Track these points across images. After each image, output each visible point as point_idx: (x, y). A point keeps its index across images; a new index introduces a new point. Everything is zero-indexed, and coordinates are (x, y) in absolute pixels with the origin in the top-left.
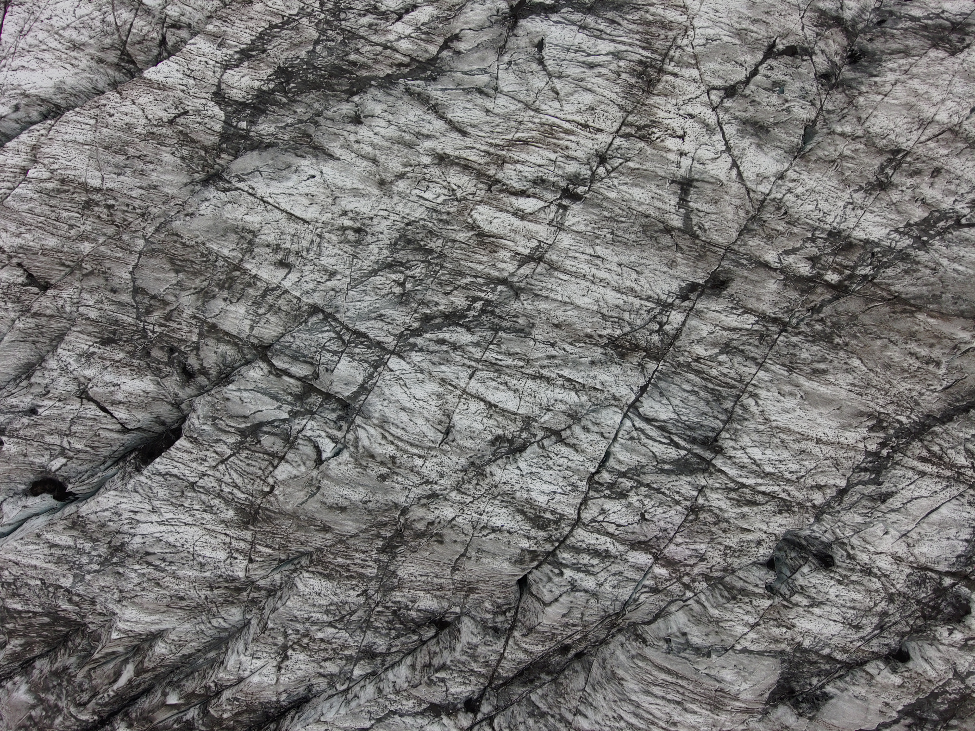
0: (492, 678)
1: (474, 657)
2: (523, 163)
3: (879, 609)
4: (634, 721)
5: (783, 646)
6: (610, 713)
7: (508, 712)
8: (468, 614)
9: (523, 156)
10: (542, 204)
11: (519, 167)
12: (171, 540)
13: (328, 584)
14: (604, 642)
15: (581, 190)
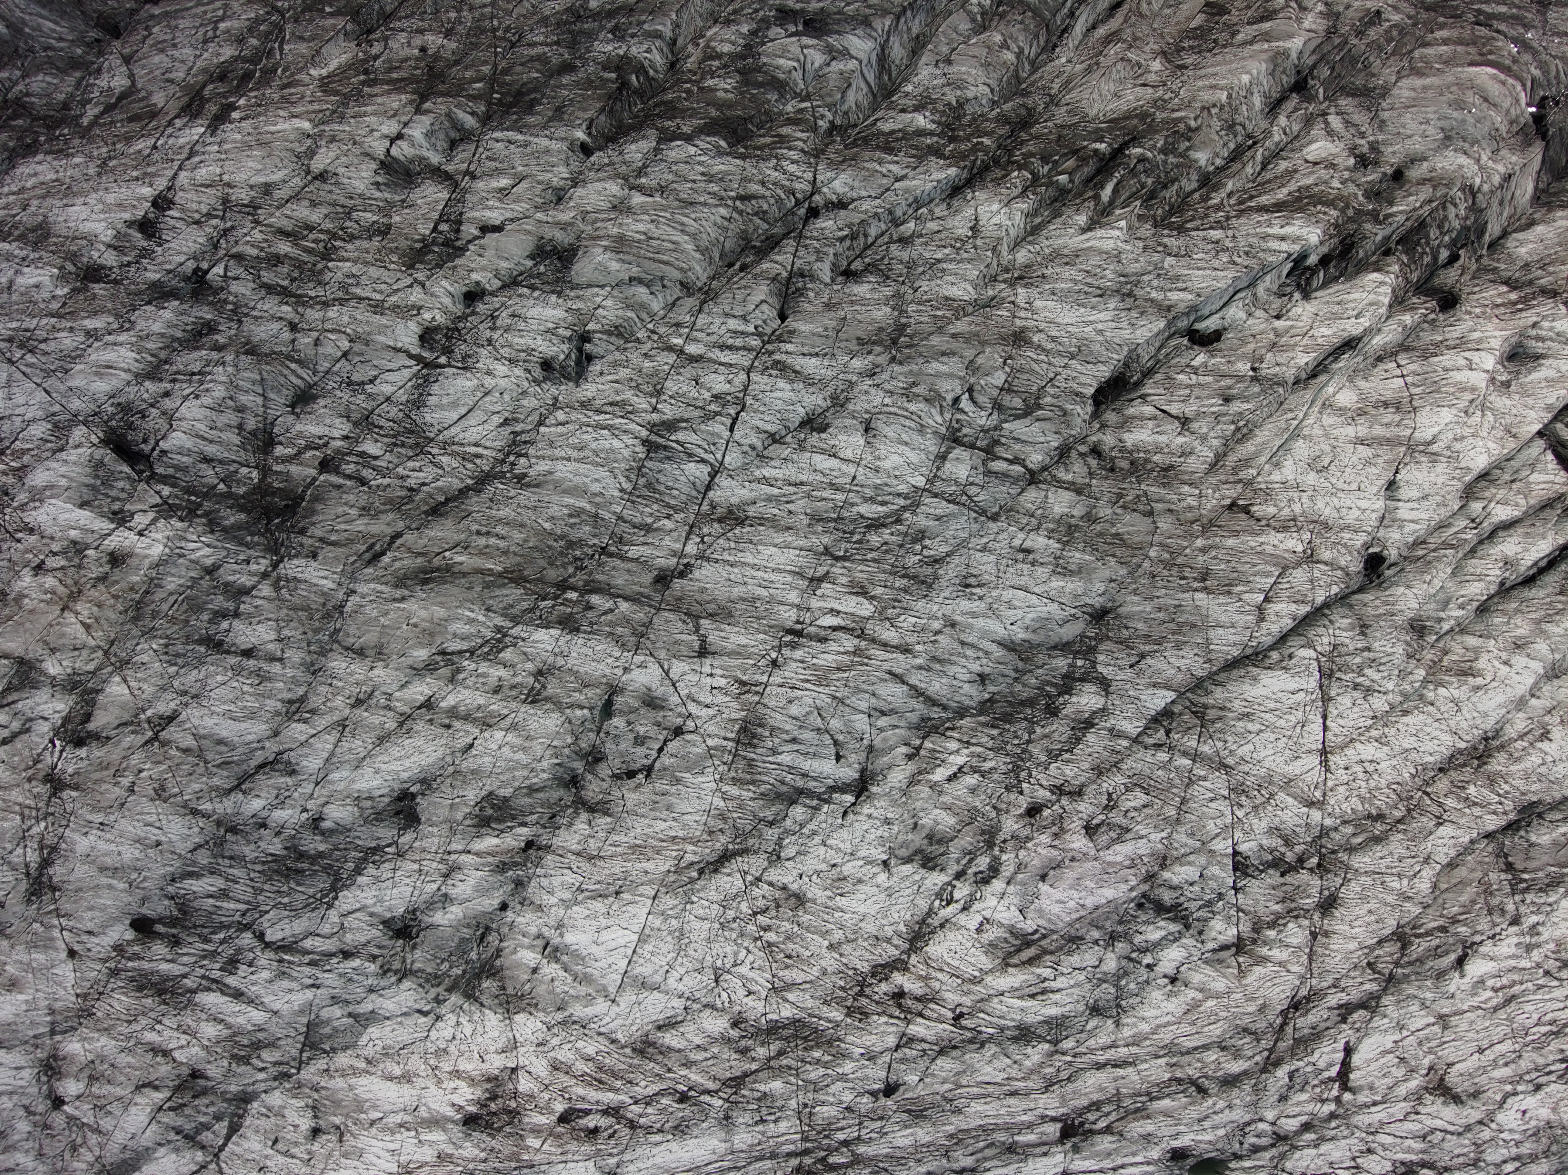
0: (800, 236)
1: (818, 251)
2: (839, 653)
3: (499, 332)
4: (685, 219)
5: (572, 294)
6: (704, 223)
7: (784, 211)
8: (826, 285)
9: (839, 658)
10: (818, 623)
11: (842, 650)
12: (1082, 310)
13: (947, 293)
14: (713, 278)
15: (788, 638)
